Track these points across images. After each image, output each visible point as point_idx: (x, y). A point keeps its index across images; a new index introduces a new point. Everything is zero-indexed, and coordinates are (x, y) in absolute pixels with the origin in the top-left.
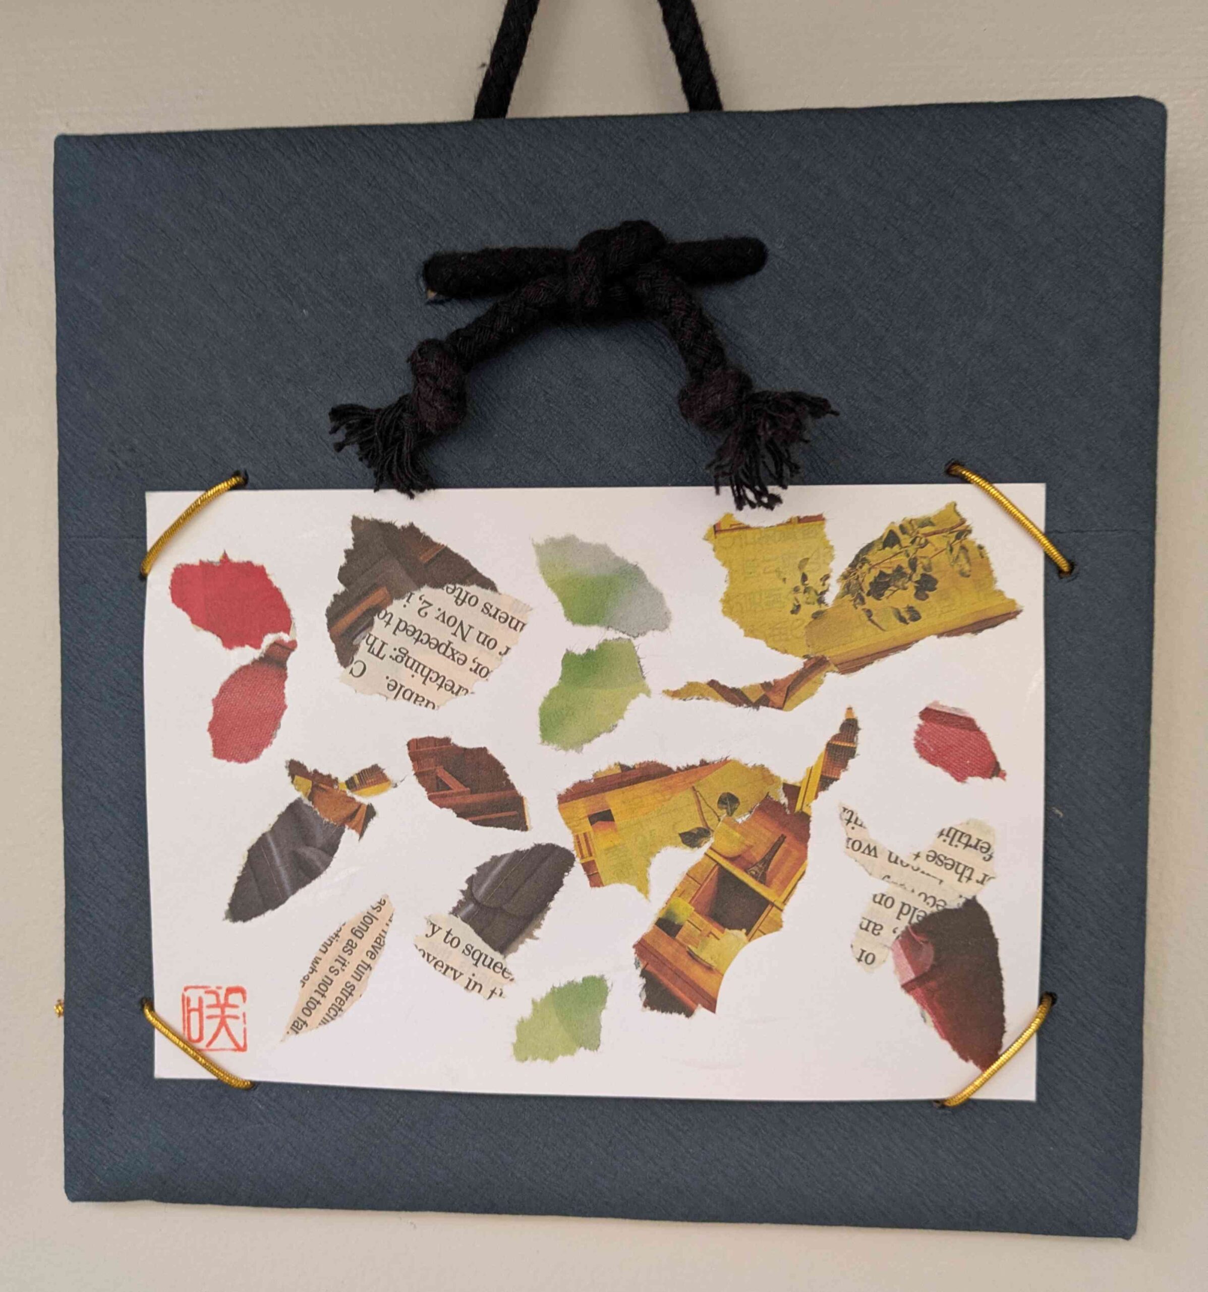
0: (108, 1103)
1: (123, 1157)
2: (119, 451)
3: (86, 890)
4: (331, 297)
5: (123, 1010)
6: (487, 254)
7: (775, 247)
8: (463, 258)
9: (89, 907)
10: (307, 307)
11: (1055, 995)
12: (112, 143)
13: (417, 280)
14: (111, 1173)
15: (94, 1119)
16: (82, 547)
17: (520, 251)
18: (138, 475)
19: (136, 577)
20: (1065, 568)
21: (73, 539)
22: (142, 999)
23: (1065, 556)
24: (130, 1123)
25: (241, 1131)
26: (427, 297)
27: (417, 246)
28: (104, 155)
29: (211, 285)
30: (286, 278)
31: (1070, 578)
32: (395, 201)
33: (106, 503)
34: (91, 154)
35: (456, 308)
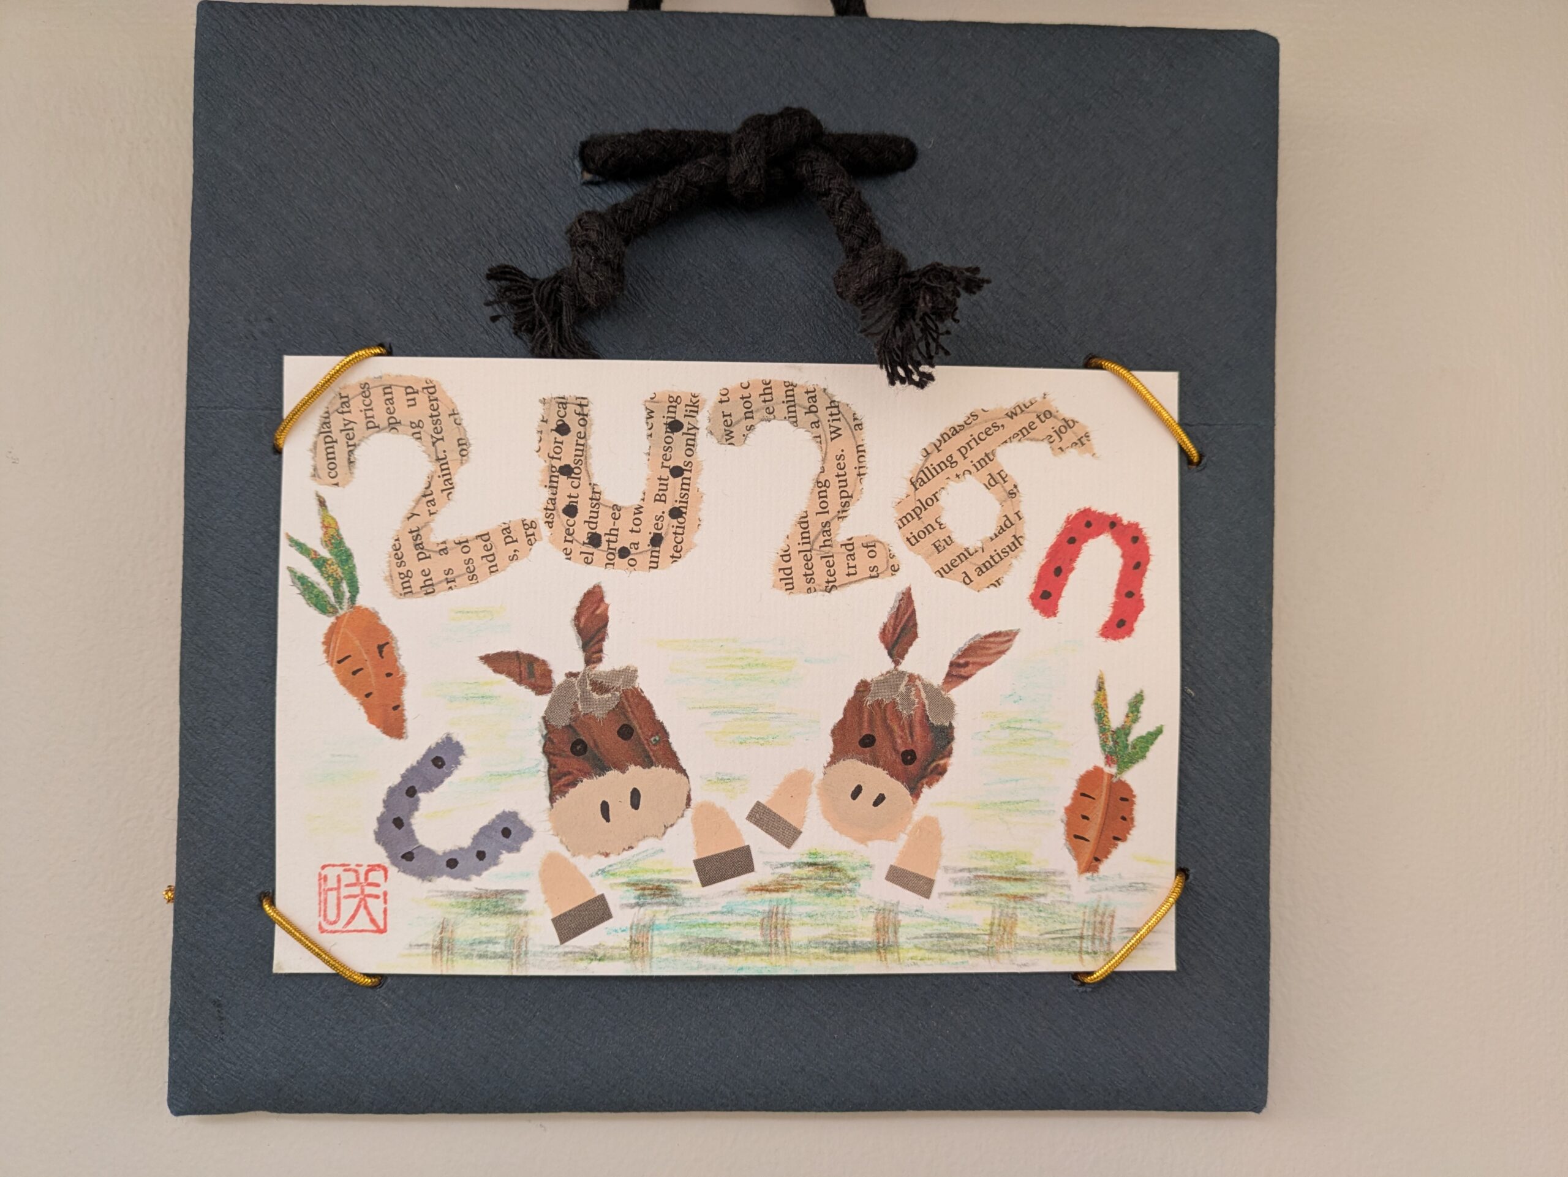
0: (219, 1006)
1: (235, 1064)
2: (256, 320)
3: (203, 778)
4: (484, 174)
5: (240, 906)
6: (647, 134)
7: (925, 145)
8: (622, 138)
9: (205, 795)
10: (460, 183)
11: (1188, 870)
12: (259, 11)
13: (573, 161)
14: (221, 1082)
15: (203, 1024)
16: (211, 419)
17: (680, 133)
18: (276, 345)
19: (269, 450)
20: (1196, 460)
21: (202, 410)
22: (261, 893)
23: (1195, 446)
24: (243, 1027)
25: (365, 1032)
26: (582, 178)
27: (575, 127)
28: (251, 23)
29: (359, 156)
30: (438, 153)
31: (1199, 468)
32: (553, 83)
33: (239, 374)
34: (237, 21)
35: (613, 190)
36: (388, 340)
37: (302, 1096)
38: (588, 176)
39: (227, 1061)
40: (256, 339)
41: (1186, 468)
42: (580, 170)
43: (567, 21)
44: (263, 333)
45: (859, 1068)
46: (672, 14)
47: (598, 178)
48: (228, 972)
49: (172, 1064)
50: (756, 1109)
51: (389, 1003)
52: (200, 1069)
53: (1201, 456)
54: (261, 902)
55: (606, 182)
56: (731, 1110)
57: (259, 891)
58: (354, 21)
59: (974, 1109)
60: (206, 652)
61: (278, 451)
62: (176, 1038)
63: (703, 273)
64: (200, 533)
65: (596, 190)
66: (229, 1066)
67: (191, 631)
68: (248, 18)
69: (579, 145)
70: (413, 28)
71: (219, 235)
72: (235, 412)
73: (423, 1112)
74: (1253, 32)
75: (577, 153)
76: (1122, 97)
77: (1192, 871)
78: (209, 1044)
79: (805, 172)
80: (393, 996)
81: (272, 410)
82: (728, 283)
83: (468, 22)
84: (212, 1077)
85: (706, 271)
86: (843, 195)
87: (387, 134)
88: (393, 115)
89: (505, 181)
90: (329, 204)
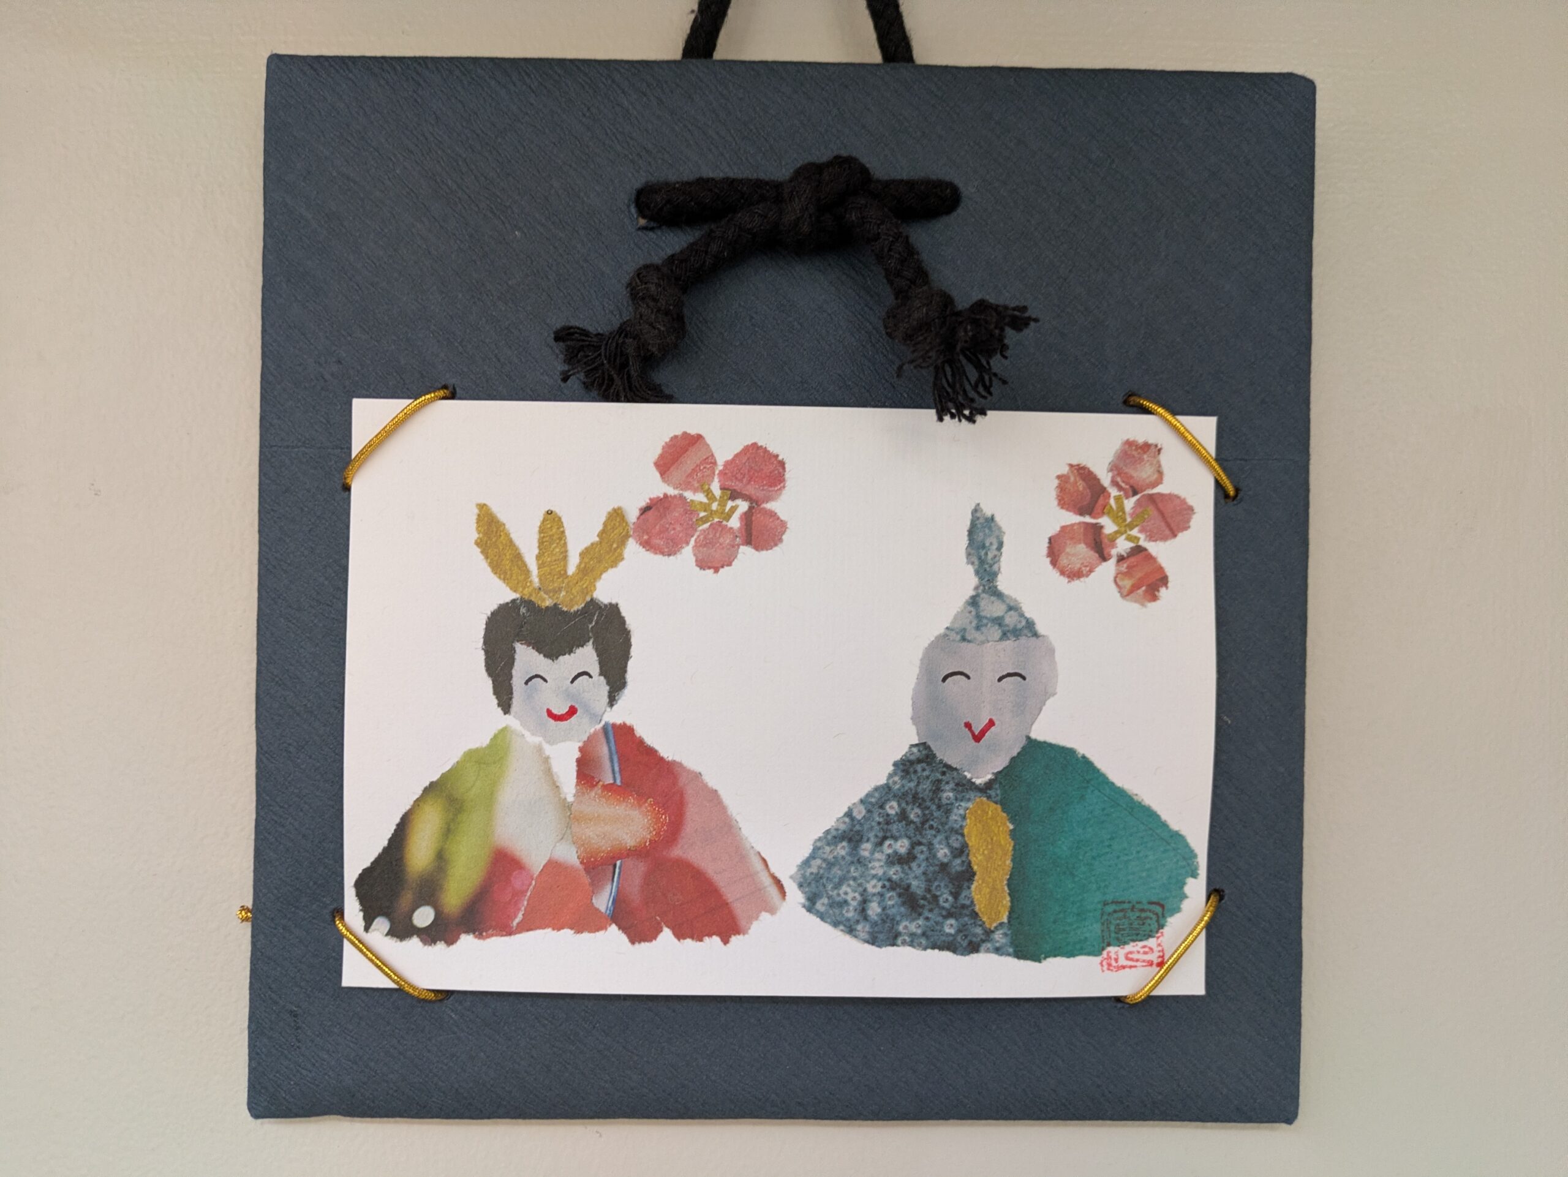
0: (296, 1016)
1: (310, 1072)
2: (326, 363)
3: (278, 800)
4: (543, 221)
5: (314, 921)
6: (702, 182)
7: (968, 190)
8: (677, 185)
9: (281, 817)
10: (520, 229)
11: (1223, 891)
12: (326, 64)
13: (628, 206)
14: (298, 1088)
15: (280, 1033)
16: (284, 457)
17: (733, 180)
18: (345, 387)
19: (339, 487)
20: (1232, 493)
21: (275, 449)
22: (334, 909)
23: (1231, 482)
24: (318, 1036)
25: (434, 1041)
26: (637, 224)
27: (630, 175)
28: (318, 74)
29: (423, 204)
30: (499, 200)
31: (1235, 502)
32: (608, 131)
33: (310, 414)
34: (305, 74)
35: (667, 235)
36: (452, 381)
37: (373, 1102)
38: (642, 222)
39: (303, 1068)
40: (326, 381)
41: (1222, 501)
42: (635, 216)
43: (622, 70)
44: (332, 375)
45: (904, 1079)
46: (724, 62)
47: (652, 224)
48: (303, 984)
49: (252, 1070)
50: (805, 1117)
51: (456, 1015)
52: (278, 1075)
53: (1237, 490)
54: (334, 917)
55: (659, 227)
56: (781, 1118)
57: (332, 907)
58: (418, 73)
59: (1015, 1119)
60: (281, 680)
61: (347, 488)
62: (255, 1046)
63: (754, 316)
64: (275, 567)
65: (651, 234)
66: (304, 1072)
67: (266, 660)
68: (315, 70)
69: (634, 191)
70: (473, 79)
71: (289, 280)
72: (306, 450)
73: (489, 1118)
74: (1290, 75)
75: (633, 200)
76: (1162, 140)
77: (1227, 892)
78: (286, 1052)
79: (854, 218)
80: (460, 1008)
81: (342, 448)
82: (778, 324)
83: (525, 72)
84: (289, 1083)
85: (756, 313)
86: (891, 239)
87: (450, 182)
88: (455, 164)
89: (564, 227)
90: (395, 250)
